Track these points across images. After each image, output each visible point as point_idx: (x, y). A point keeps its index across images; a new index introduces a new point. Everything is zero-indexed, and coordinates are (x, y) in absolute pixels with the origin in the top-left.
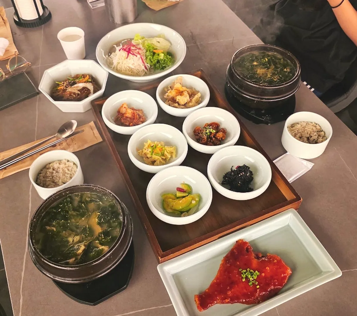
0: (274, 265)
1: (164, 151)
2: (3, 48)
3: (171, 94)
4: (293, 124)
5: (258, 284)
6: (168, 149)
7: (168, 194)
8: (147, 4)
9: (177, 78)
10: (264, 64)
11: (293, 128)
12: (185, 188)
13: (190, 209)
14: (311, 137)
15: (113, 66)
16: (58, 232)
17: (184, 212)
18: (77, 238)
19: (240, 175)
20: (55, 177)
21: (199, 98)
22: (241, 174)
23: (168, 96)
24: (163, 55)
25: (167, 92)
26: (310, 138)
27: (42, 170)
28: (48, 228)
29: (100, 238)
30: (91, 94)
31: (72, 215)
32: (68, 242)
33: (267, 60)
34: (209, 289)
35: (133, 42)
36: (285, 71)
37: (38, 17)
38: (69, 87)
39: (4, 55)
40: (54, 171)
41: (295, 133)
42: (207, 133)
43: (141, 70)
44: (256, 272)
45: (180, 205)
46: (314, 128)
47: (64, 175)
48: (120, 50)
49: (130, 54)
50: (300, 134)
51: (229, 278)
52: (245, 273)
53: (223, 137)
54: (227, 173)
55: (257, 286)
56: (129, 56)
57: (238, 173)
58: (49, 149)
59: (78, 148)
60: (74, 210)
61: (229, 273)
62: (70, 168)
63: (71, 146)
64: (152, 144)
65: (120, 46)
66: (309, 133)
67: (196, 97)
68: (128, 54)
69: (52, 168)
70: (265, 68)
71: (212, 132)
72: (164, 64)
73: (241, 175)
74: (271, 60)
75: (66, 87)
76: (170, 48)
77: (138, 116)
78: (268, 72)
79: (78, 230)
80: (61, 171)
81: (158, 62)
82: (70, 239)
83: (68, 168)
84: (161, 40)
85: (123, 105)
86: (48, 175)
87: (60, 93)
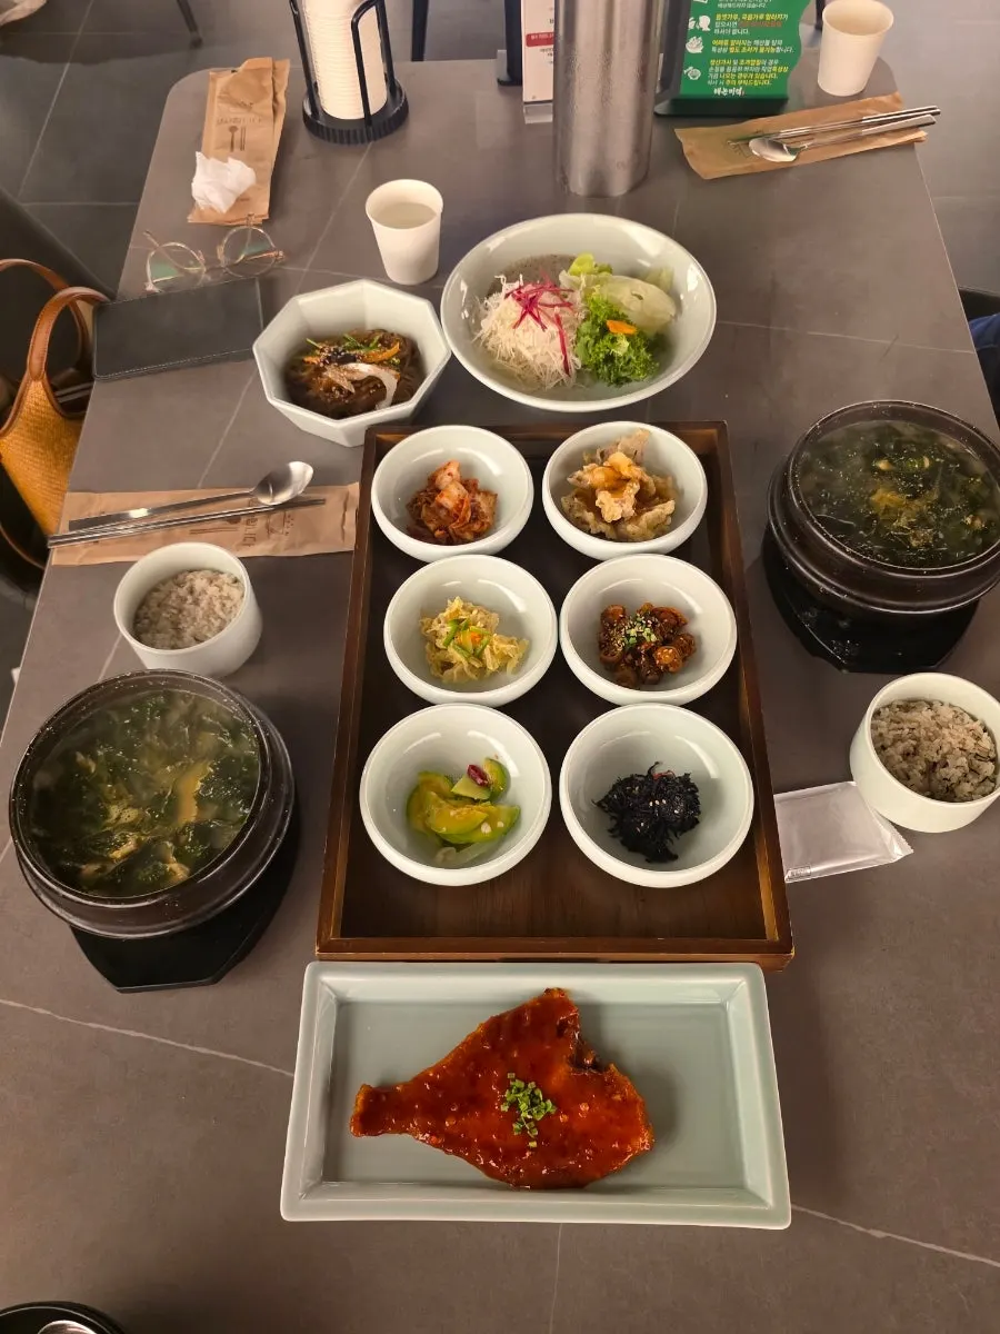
0: (608, 1107)
1: (485, 646)
2: (231, 191)
3: (593, 475)
4: (915, 701)
5: (538, 1139)
6: (500, 644)
7: (437, 775)
8: (686, 149)
9: (633, 430)
10: (909, 478)
11: (904, 715)
12: (492, 777)
13: (468, 844)
14: (946, 765)
15: (479, 335)
16: (98, 779)
17: (450, 845)
18: (130, 815)
19: (651, 804)
20: (185, 613)
21: (664, 517)
22: (657, 802)
23: (579, 479)
24: (627, 344)
25: (582, 469)
26: (938, 766)
27: (164, 582)
28: (80, 757)
29: (183, 838)
30: (384, 403)
31: (150, 746)
32: (106, 814)
33: (927, 463)
34: (405, 1085)
35: (564, 278)
36: (964, 524)
37: (362, 116)
38: (332, 366)
39: (232, 210)
40: (189, 597)
41: (899, 732)
42: (628, 636)
43: (553, 370)
44: (549, 1102)
45: (448, 820)
46: (970, 743)
47: (207, 616)
48: (507, 296)
49: (529, 317)
50: (914, 743)
51: (473, 1081)
52: (519, 1090)
53: (673, 664)
54: (632, 777)
55: (532, 1140)
56: (523, 322)
57: (650, 793)
58: (218, 523)
59: (286, 549)
60: (162, 734)
61: (478, 1068)
62: (229, 604)
63: (273, 536)
64: (464, 613)
65: (518, 279)
66: (945, 750)
67: (657, 510)
68: (523, 317)
69: (188, 585)
70: (906, 491)
71: (647, 638)
72: (625, 370)
73: (654, 804)
74: (940, 470)
75: (324, 362)
76: (670, 322)
77: (469, 513)
78: (907, 506)
79: (144, 795)
80: (203, 604)
81: (610, 358)
82: (114, 811)
83: (225, 601)
84: (650, 291)
85: (449, 464)
86: (170, 603)
87: (305, 374)
